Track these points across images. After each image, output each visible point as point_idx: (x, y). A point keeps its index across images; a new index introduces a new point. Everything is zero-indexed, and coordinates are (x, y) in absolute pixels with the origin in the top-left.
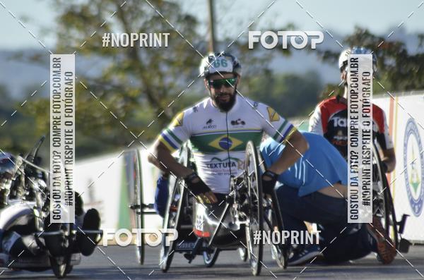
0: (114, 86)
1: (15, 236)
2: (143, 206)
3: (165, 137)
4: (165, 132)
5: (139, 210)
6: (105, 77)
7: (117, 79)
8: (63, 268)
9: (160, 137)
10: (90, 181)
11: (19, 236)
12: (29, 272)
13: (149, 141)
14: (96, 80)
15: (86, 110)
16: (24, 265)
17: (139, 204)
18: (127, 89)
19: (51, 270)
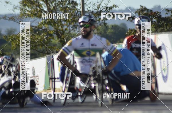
0: (43, 29)
2: (55, 78)
3: (64, 50)
5: (53, 80)
6: (39, 26)
7: (44, 27)
9: (61, 50)
13: (57, 52)
14: (36, 27)
17: (53, 77)
18: (48, 31)
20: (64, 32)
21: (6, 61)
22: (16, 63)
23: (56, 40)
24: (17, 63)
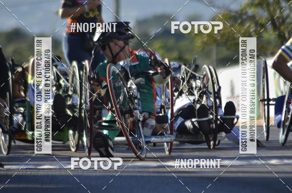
0: (248, 16)
1: (180, 120)
2: (269, 100)
3: (283, 50)
4: (283, 47)
5: (266, 103)
6: (242, 10)
7: (251, 11)
8: (212, 143)
9: (280, 51)
10: (232, 82)
11: (183, 120)
12: (190, 145)
13: (273, 54)
14: (236, 12)
15: (229, 33)
16: (187, 140)
17: (266, 98)
18: (257, 18)
19: (206, 144)
20: (284, 21)
21: (186, 70)
22: (203, 72)
23: (270, 35)
24: (205, 73)
